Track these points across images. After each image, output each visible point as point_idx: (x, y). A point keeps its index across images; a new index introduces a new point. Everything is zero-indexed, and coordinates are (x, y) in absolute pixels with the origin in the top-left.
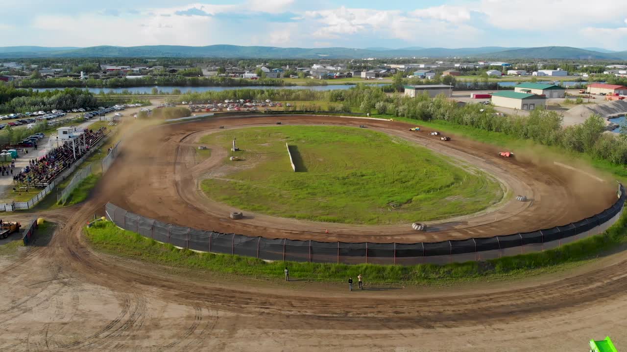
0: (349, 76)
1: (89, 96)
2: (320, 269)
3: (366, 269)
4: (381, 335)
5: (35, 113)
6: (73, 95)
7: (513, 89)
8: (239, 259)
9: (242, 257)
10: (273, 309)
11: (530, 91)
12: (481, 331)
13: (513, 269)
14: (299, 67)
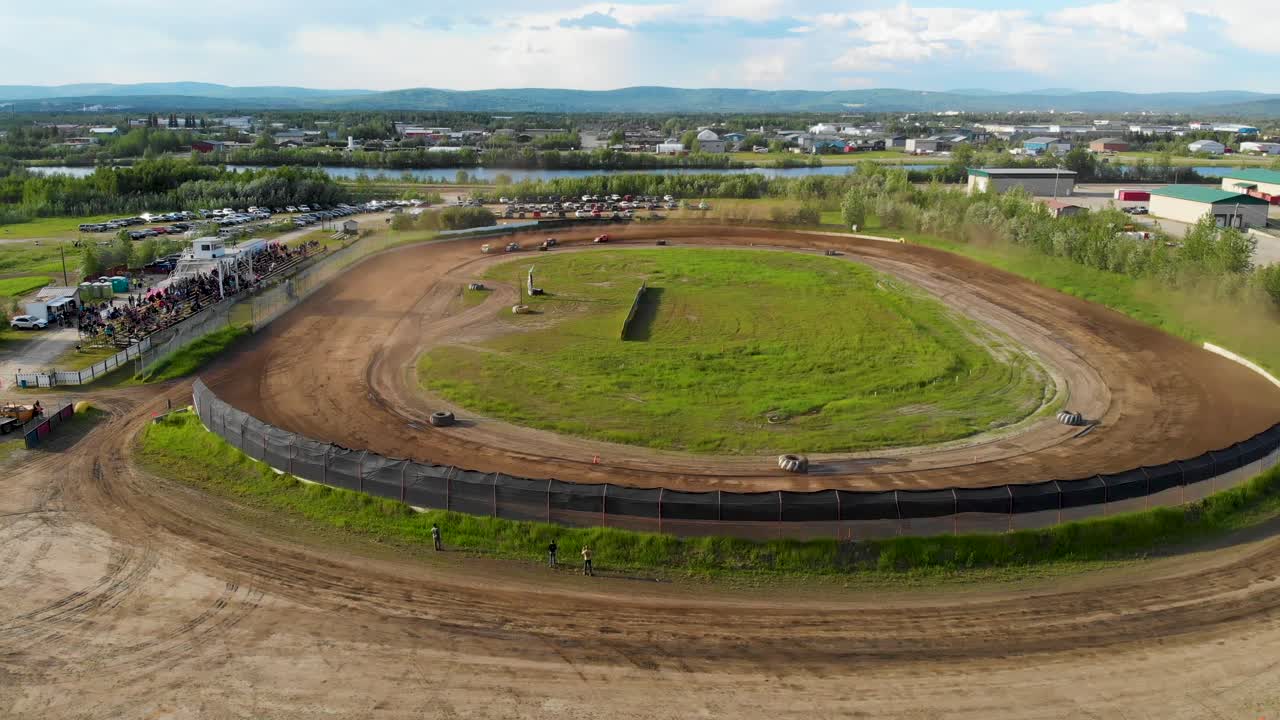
0: (880, 147)
1: (323, 182)
2: (508, 532)
3: (599, 537)
4: (537, 671)
5: (215, 212)
6: (291, 180)
7: (1219, 181)
8: (368, 502)
9: (375, 498)
10: (369, 601)
11: (1254, 188)
12: (753, 687)
13: (921, 564)
14: (783, 130)
